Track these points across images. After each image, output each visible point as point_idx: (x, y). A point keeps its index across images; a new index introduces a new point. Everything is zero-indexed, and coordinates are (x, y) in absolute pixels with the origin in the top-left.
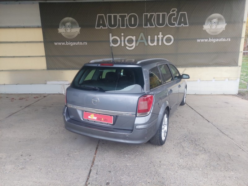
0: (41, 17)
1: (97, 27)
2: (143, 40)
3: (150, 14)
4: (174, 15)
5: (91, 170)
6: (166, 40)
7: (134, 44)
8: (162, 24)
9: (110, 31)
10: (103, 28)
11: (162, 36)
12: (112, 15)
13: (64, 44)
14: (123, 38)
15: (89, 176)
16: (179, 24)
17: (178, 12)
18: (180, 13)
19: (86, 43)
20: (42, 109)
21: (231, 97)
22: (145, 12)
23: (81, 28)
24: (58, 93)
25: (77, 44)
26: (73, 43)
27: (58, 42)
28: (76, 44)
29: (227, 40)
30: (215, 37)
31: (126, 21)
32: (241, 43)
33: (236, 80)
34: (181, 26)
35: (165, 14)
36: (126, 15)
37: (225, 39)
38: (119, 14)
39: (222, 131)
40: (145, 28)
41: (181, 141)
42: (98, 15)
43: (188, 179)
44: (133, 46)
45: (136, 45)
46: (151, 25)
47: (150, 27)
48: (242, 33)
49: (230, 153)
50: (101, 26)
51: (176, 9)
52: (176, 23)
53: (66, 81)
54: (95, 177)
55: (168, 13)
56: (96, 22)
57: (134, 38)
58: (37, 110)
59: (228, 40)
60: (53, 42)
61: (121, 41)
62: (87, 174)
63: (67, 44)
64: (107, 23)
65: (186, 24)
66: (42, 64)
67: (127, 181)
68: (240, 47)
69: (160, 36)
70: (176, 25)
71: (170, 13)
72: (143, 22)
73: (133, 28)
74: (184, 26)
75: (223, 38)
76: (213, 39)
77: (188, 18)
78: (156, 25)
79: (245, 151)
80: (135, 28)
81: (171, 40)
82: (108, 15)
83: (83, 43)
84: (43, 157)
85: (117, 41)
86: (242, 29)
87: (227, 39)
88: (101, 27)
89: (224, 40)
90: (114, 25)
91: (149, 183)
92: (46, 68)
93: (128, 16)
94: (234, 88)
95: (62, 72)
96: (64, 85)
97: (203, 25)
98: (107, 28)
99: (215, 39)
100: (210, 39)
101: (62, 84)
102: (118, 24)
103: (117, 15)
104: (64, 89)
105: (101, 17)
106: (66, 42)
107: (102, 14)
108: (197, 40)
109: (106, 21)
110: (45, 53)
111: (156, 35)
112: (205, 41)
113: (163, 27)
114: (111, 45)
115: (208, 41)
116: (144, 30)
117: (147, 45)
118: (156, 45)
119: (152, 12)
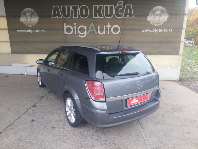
0: (5, 7)
1: (53, 17)
2: (93, 29)
3: (99, 6)
4: (120, 7)
6: (114, 30)
8: (110, 15)
9: (64, 21)
10: (58, 18)
11: (110, 26)
12: (66, 7)
13: (25, 32)
14: (75, 27)
16: (125, 15)
17: (124, 5)
18: (126, 5)
19: (43, 31)
21: (171, 83)
22: (95, 4)
23: (39, 18)
24: (21, 74)
25: (36, 32)
26: (33, 31)
27: (23, 30)
28: (35, 32)
29: (169, 31)
30: (158, 28)
32: (182, 33)
33: (178, 67)
34: (127, 17)
35: (113, 6)
38: (72, 6)
40: (95, 18)
42: (54, 6)
44: (84, 35)
45: (87, 34)
46: (100, 16)
47: (99, 18)
48: (183, 25)
51: (122, 2)
52: (123, 14)
53: (27, 63)
56: (52, 13)
57: (85, 27)
59: (170, 30)
60: (16, 30)
61: (74, 30)
63: (28, 31)
64: (61, 14)
65: (131, 15)
66: (7, 48)
68: (181, 38)
69: (109, 26)
70: (123, 17)
71: (117, 5)
72: (93, 14)
73: (84, 19)
74: (129, 17)
75: (165, 29)
76: (156, 29)
77: (133, 10)
78: (105, 16)
80: (86, 19)
81: (118, 30)
82: (62, 7)
83: (41, 31)
85: (71, 30)
86: (183, 21)
87: (169, 30)
88: (57, 17)
89: (167, 31)
90: (68, 16)
92: (11, 52)
93: (79, 7)
94: (175, 74)
95: (24, 56)
96: (25, 67)
97: (147, 16)
98: (61, 18)
99: (158, 29)
100: (153, 30)
101: (24, 66)
102: (71, 15)
103: (70, 7)
104: (26, 70)
105: (56, 9)
106: (27, 29)
107: (57, 5)
108: (142, 30)
109: (61, 11)
110: (10, 39)
111: (104, 25)
112: (149, 31)
113: (111, 18)
114: (65, 33)
115: (152, 31)
116: (94, 20)
117: (97, 34)
118: (105, 33)
119: (101, 4)
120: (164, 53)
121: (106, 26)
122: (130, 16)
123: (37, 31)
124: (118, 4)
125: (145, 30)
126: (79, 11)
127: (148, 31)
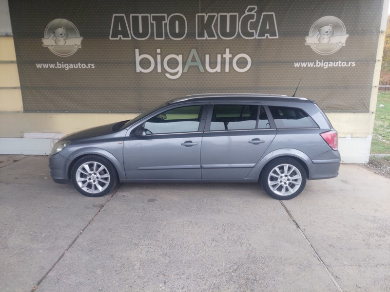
0: (11, 17)
1: (112, 37)
2: (196, 61)
3: (209, 16)
4: (252, 17)
6: (237, 63)
7: (180, 69)
8: (231, 34)
9: (136, 44)
10: (123, 39)
11: (230, 56)
12: (140, 16)
13: (53, 67)
14: (159, 57)
16: (261, 34)
17: (259, 13)
18: (264, 13)
19: (92, 65)
21: (355, 169)
22: (200, 10)
23: (84, 38)
24: (44, 154)
25: (77, 67)
26: (69, 65)
27: (42, 63)
28: (75, 67)
29: (349, 65)
30: (328, 59)
32: (375, 70)
33: (366, 137)
34: (265, 38)
35: (236, 15)
36: (165, 16)
37: (345, 63)
38: (152, 15)
40: (199, 40)
42: (114, 15)
44: (178, 72)
45: (183, 71)
46: (211, 34)
47: (208, 38)
48: (376, 53)
50: (120, 34)
51: (256, 7)
52: (256, 32)
53: (58, 133)
55: (241, 13)
56: (110, 28)
57: (179, 58)
59: (351, 64)
60: (33, 63)
61: (156, 63)
63: (59, 66)
64: (130, 30)
65: (274, 34)
66: (14, 101)
68: (372, 78)
69: (227, 56)
70: (256, 37)
71: (245, 13)
72: (195, 30)
73: (178, 41)
74: (269, 37)
75: (342, 62)
76: (324, 62)
77: (277, 24)
78: (220, 35)
80: (181, 40)
81: (246, 63)
82: (132, 16)
83: (87, 66)
85: (149, 63)
86: (377, 46)
87: (350, 63)
88: (120, 38)
89: (344, 64)
90: (144, 34)
92: (22, 110)
93: (168, 17)
95: (51, 117)
96: (53, 140)
97: (305, 37)
98: (130, 38)
99: (327, 62)
100: (317, 63)
101: (50, 138)
102: (151, 33)
103: (148, 16)
105: (119, 20)
106: (58, 63)
107: (122, 13)
108: (295, 63)
109: (129, 25)
110: (20, 82)
111: (219, 54)
112: (309, 66)
113: (232, 40)
114: (138, 71)
115: (314, 66)
116: (198, 43)
117: (203, 71)
118: (219, 71)
119: (213, 12)
120: (338, 109)
121: (222, 56)
122: (270, 36)
123: (79, 66)
124: (246, 11)
125: (308, 63)
126: (167, 25)
127: (307, 64)
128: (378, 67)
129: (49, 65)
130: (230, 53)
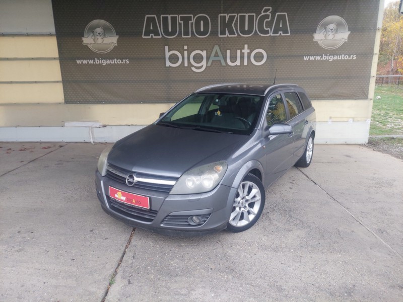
0: (54, 18)
1: (144, 36)
2: (218, 56)
3: (230, 16)
4: (267, 17)
5: (124, 253)
6: (255, 57)
7: (204, 63)
8: (249, 32)
9: (166, 42)
10: (154, 37)
11: (249, 51)
12: (169, 17)
13: (92, 63)
14: (186, 53)
15: (121, 260)
16: (275, 32)
17: (273, 13)
18: (277, 14)
19: (127, 61)
20: (56, 164)
21: (357, 148)
22: (222, 11)
23: (120, 37)
24: (83, 141)
25: (113, 63)
26: (106, 61)
28: (111, 63)
29: (351, 58)
30: (333, 53)
31: (192, 27)
32: (373, 62)
33: (365, 121)
34: (278, 35)
35: (254, 15)
36: (191, 17)
37: (348, 56)
38: (180, 16)
39: (334, 197)
40: (221, 37)
41: (268, 211)
42: (146, 16)
43: (271, 264)
44: (202, 66)
45: (207, 65)
46: (232, 32)
47: (229, 36)
48: (374, 47)
49: (341, 229)
50: (152, 33)
51: (271, 8)
52: (271, 30)
53: (96, 122)
54: (130, 262)
55: (258, 13)
56: (143, 28)
57: (204, 54)
58: (47, 167)
59: (353, 57)
60: (74, 59)
61: (183, 58)
62: (118, 258)
63: (97, 62)
64: (161, 30)
65: (286, 31)
66: (57, 94)
67: (179, 268)
68: (371, 69)
69: (246, 51)
70: (271, 34)
71: (261, 14)
72: (218, 29)
73: (203, 38)
74: (282, 35)
75: (345, 55)
76: (329, 56)
77: (289, 22)
78: (240, 33)
79: (364, 225)
80: (205, 38)
81: (262, 57)
82: (163, 17)
83: (122, 61)
84: (52, 234)
85: (178, 58)
87: (351, 56)
88: (152, 36)
89: (346, 58)
90: (173, 33)
91: (211, 269)
92: (63, 101)
93: (194, 18)
94: (362, 133)
95: (90, 108)
96: (92, 128)
97: (313, 34)
98: (161, 37)
99: (332, 55)
100: (324, 56)
101: (89, 127)
102: (179, 32)
103: (176, 17)
104: (92, 134)
105: (151, 20)
106: (96, 59)
107: (153, 14)
108: (304, 57)
109: (160, 25)
110: (62, 76)
111: (239, 49)
112: (317, 59)
113: (250, 37)
114: (167, 65)
115: (321, 59)
116: (220, 40)
117: (225, 65)
118: (239, 64)
119: (233, 13)
120: (342, 96)
121: (241, 52)
122: (283, 33)
123: (115, 61)
124: (262, 12)
125: (310, 57)
126: (193, 25)
127: (315, 58)
128: (375, 60)
129: (82, 62)
130: (248, 49)
